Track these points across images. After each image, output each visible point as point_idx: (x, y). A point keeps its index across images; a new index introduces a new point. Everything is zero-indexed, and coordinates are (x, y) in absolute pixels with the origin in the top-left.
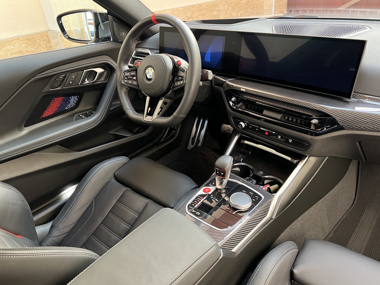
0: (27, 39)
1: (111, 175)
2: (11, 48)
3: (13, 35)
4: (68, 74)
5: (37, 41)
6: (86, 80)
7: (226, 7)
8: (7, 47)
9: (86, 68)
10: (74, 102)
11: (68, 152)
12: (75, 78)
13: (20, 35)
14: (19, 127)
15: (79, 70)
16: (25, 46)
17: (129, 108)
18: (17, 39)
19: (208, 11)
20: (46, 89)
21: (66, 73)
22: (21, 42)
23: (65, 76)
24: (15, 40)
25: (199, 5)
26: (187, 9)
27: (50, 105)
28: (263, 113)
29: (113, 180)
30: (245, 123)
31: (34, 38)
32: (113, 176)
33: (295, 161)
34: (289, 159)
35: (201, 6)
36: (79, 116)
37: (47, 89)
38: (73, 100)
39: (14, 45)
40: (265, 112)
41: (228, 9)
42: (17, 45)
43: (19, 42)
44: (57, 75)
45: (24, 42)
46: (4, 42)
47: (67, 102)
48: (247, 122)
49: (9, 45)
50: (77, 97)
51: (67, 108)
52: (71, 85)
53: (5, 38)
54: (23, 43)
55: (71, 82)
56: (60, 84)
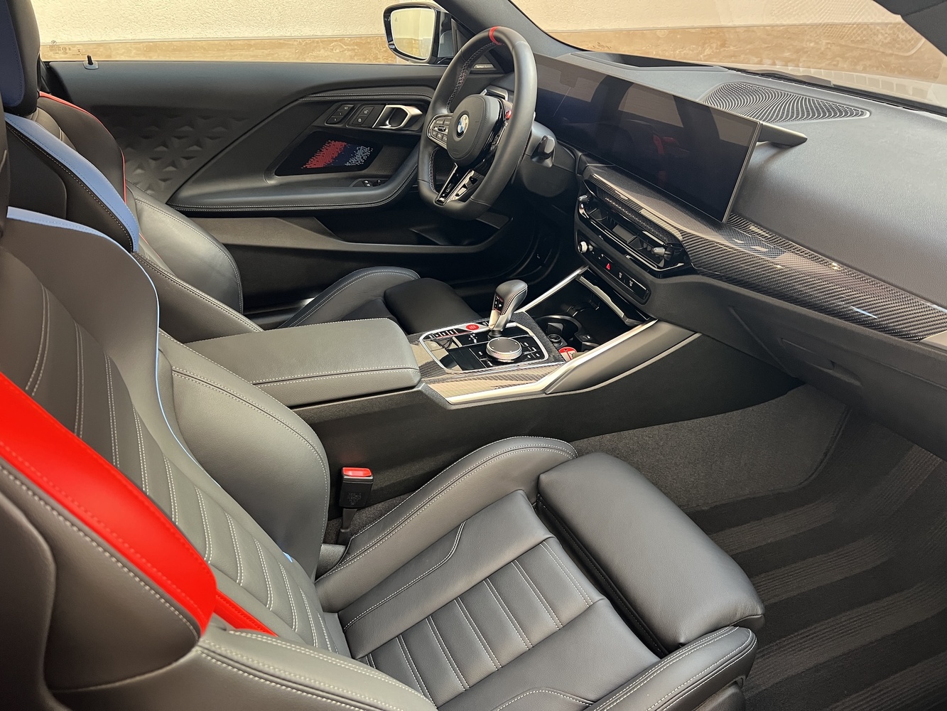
0: (357, 44)
1: (380, 291)
2: (326, 54)
3: (336, 33)
4: (359, 105)
5: (374, 50)
6: (387, 123)
7: (824, 44)
8: (320, 51)
9: (389, 102)
10: (362, 157)
11: (330, 236)
12: (370, 114)
13: (348, 33)
14: (268, 173)
15: (378, 102)
16: (351, 56)
17: (426, 180)
18: (340, 41)
19: (767, 47)
20: (317, 123)
21: (356, 102)
22: (345, 47)
23: (353, 108)
24: (336, 41)
25: (745, 29)
26: (711, 32)
27: (321, 151)
28: (613, 230)
29: (380, 300)
30: (588, 245)
31: (369, 43)
32: (382, 294)
33: (628, 321)
34: (621, 314)
35: (753, 31)
36: (363, 182)
37: (321, 122)
38: (362, 153)
39: (332, 50)
40: (618, 229)
41: (828, 48)
42: (338, 51)
43: (342, 47)
44: (340, 103)
45: (350, 48)
46: (318, 41)
47: (350, 153)
48: (593, 244)
49: (324, 48)
50: (370, 150)
51: (348, 164)
52: (359, 124)
53: (321, 34)
54: (349, 50)
55: (360, 120)
56: (343, 119)
